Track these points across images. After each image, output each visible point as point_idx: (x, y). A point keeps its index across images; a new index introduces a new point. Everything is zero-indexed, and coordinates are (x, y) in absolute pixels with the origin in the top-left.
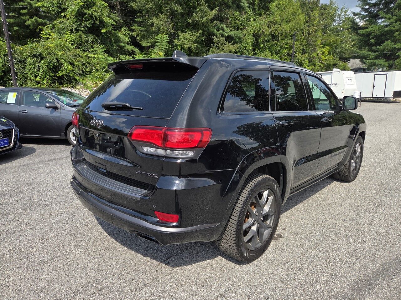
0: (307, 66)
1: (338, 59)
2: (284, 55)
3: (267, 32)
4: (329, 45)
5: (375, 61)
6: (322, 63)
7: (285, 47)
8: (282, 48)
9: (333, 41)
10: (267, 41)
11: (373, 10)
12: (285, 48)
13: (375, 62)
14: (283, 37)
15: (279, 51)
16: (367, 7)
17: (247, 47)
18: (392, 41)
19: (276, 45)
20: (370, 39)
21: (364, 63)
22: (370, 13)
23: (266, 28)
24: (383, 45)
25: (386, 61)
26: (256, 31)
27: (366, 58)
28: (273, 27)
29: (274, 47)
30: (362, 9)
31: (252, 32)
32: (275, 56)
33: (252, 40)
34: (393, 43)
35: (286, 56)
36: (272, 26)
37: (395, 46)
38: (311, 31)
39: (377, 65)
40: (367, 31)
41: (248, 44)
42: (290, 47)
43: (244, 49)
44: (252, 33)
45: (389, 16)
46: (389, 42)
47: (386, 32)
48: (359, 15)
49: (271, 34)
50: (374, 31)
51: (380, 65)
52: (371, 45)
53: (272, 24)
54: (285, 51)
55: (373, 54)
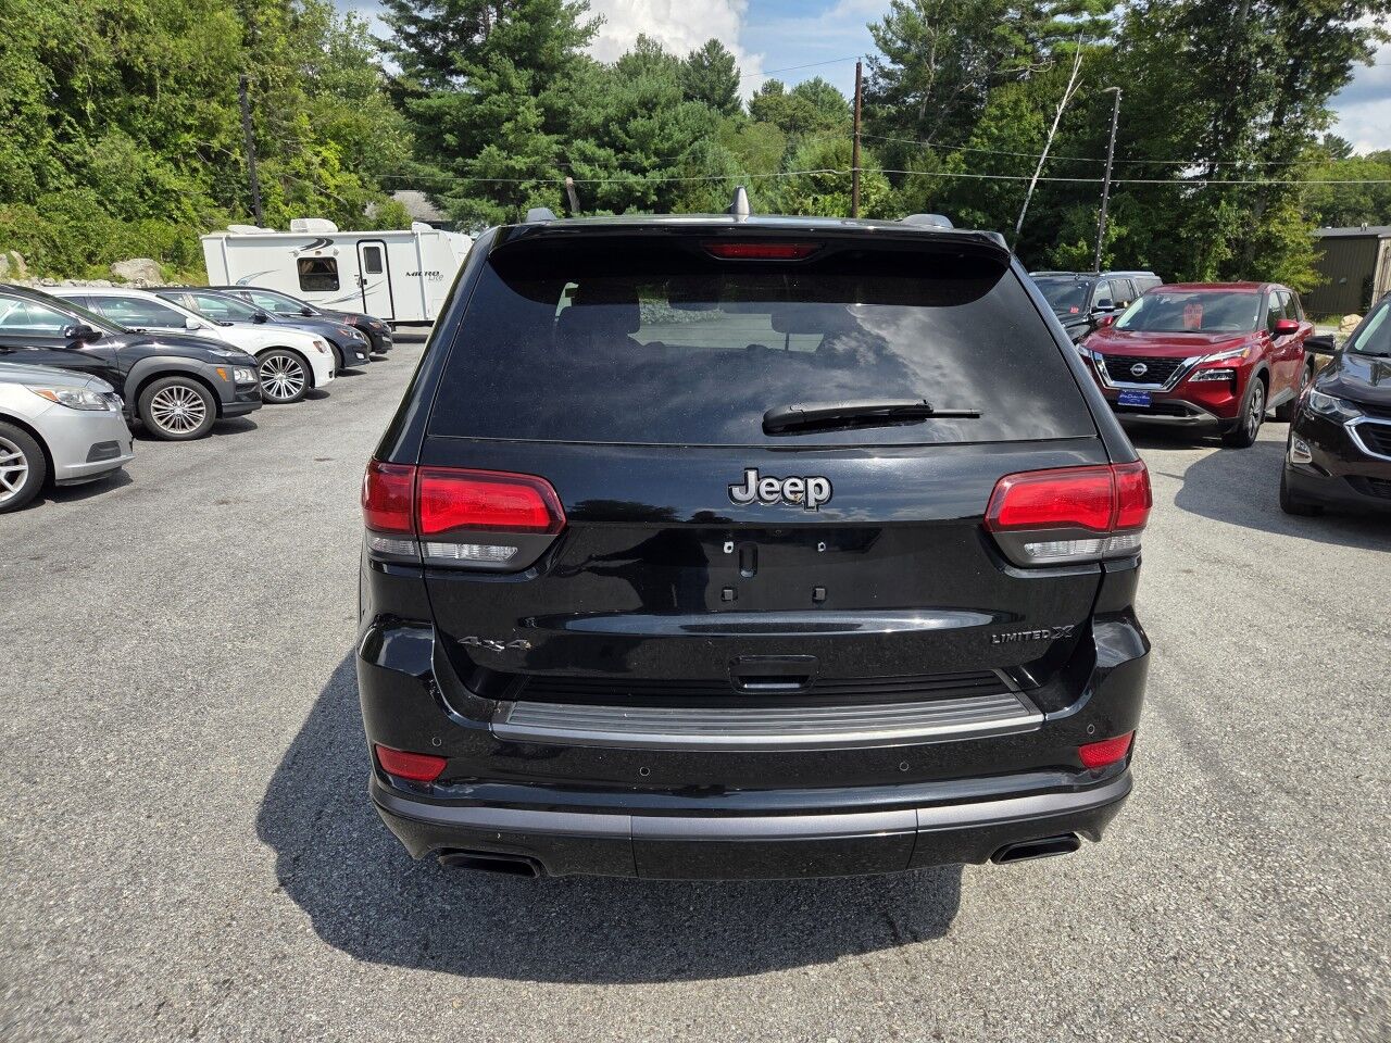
0: (280, 204)
1: (377, 187)
2: (186, 155)
3: (102, 53)
4: (336, 137)
5: (469, 202)
6: (328, 197)
7: (188, 123)
8: (173, 126)
9: (348, 126)
10: (108, 92)
11: (430, 42)
12: (188, 129)
13: (471, 206)
14: (171, 82)
15: (164, 135)
16: (412, 30)
17: (21, 103)
18: (501, 148)
19: (147, 111)
20: (442, 133)
21: (439, 206)
22: (425, 51)
23: (95, 35)
24: (480, 156)
25: (498, 205)
26: (53, 43)
27: (441, 191)
28: (123, 38)
29: (140, 118)
30: (397, 31)
31: (35, 43)
32: (151, 153)
33: (42, 81)
34: (505, 154)
35: (194, 156)
36: (118, 32)
37: (512, 163)
38: (273, 80)
39: (478, 217)
40: (430, 107)
41: (25, 93)
42: (203, 126)
43: (11, 113)
44: (35, 48)
45: (480, 70)
46: (493, 149)
47: (480, 116)
48: (394, 50)
49: (117, 65)
50: (449, 107)
51: (486, 216)
52: (451, 153)
53: (118, 23)
54: (188, 138)
55: (459, 181)
